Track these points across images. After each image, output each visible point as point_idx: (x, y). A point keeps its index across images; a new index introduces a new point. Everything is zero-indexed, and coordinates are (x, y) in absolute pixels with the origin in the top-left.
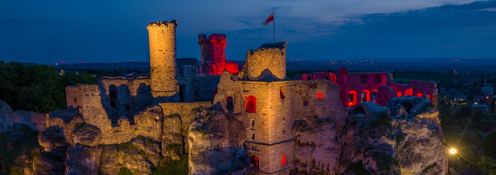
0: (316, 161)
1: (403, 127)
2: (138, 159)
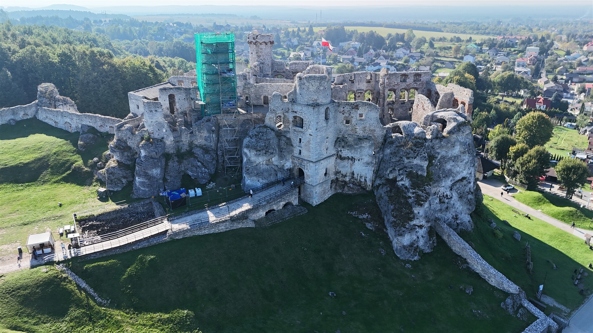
0: (355, 173)
1: (436, 147)
2: (198, 166)
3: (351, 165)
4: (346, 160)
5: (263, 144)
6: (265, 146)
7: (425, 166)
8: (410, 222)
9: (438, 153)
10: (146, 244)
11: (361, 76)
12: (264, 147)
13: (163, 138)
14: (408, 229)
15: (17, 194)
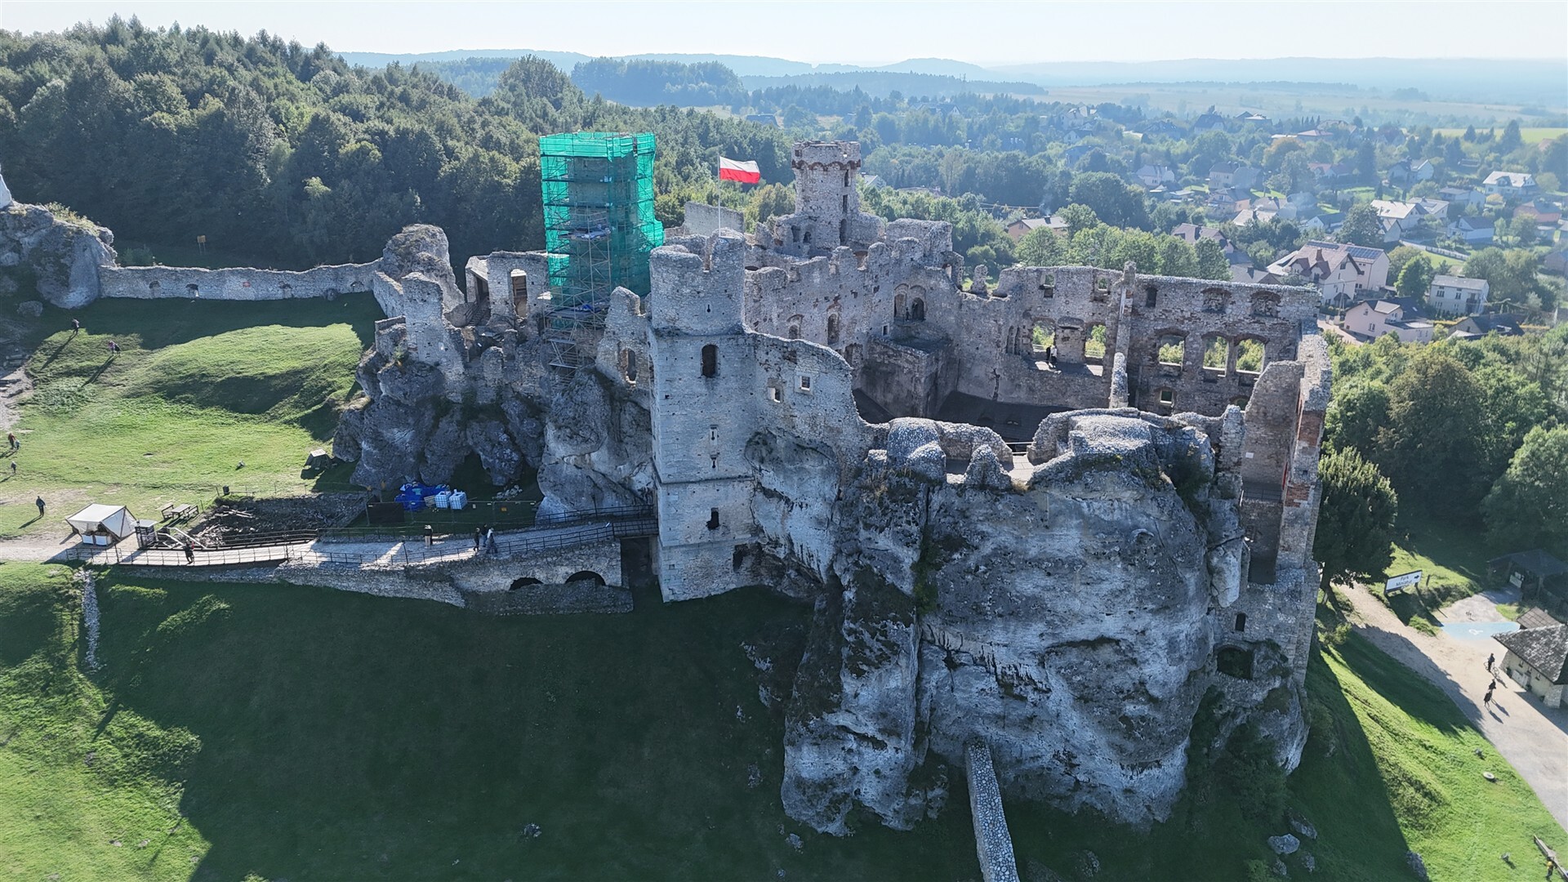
0: (795, 541)
1: (978, 513)
2: (499, 443)
3: (784, 517)
4: (776, 500)
5: (571, 415)
6: (574, 418)
7: (906, 561)
8: (825, 715)
9: (984, 536)
10: (234, 576)
11: (1075, 279)
12: (571, 421)
13: (437, 364)
14: (812, 732)
15: (213, 431)
